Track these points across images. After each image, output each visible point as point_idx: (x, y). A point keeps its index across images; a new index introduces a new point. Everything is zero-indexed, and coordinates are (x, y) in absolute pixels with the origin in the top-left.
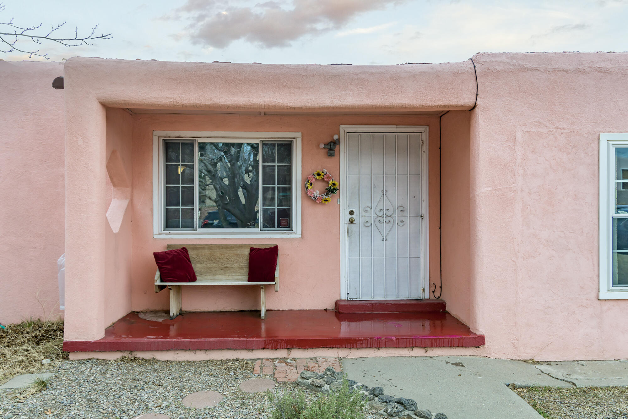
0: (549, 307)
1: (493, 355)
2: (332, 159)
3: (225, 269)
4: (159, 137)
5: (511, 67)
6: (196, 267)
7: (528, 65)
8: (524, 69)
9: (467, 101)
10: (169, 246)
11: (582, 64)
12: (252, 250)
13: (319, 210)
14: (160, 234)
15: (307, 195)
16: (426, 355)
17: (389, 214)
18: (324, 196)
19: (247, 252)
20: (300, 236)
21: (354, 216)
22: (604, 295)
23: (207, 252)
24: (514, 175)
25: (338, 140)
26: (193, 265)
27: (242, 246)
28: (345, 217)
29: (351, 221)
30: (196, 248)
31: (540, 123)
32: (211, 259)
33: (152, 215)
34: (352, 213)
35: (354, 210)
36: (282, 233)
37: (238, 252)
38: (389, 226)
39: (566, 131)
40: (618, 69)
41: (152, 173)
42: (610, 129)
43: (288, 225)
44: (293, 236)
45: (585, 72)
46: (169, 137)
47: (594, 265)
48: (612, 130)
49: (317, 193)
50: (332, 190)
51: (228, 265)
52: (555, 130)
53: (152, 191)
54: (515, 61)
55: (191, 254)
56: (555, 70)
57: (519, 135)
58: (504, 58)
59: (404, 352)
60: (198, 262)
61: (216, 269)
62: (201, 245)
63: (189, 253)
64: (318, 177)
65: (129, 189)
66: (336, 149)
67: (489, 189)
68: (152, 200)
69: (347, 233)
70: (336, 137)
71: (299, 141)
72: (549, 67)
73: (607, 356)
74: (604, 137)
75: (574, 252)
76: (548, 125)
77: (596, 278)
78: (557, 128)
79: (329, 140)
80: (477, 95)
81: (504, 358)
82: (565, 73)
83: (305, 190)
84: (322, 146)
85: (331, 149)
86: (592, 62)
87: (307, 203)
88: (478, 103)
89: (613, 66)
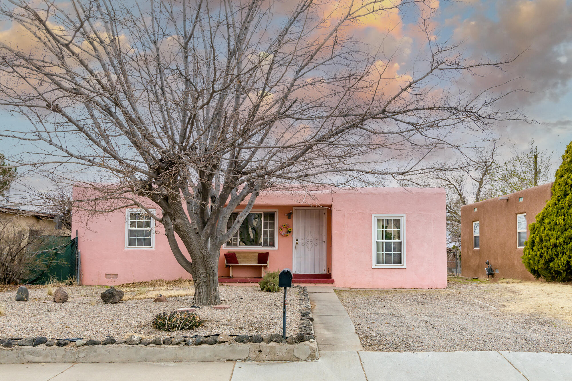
2: (289, 220)
9: (329, 203)
10: (228, 252)
12: (259, 254)
13: (285, 239)
14: (226, 248)
15: (280, 234)
17: (311, 241)
18: (286, 234)
19: (257, 255)
20: (277, 249)
21: (298, 241)
22: (374, 267)
25: (292, 213)
26: (237, 258)
27: (255, 252)
28: (294, 242)
29: (297, 243)
30: (239, 253)
32: (244, 257)
35: (298, 239)
36: (271, 248)
37: (254, 254)
38: (311, 246)
39: (361, 213)
43: (273, 245)
44: (275, 249)
48: (376, 213)
49: (284, 233)
50: (289, 232)
60: (239, 258)
61: (246, 261)
63: (236, 255)
64: (284, 226)
66: (291, 216)
69: (295, 248)
70: (291, 211)
71: (278, 212)
74: (373, 215)
75: (364, 253)
76: (355, 211)
77: (371, 261)
79: (288, 212)
80: (332, 200)
81: (341, 287)
83: (279, 231)
84: (286, 215)
85: (289, 216)
87: (280, 236)
88: (333, 203)
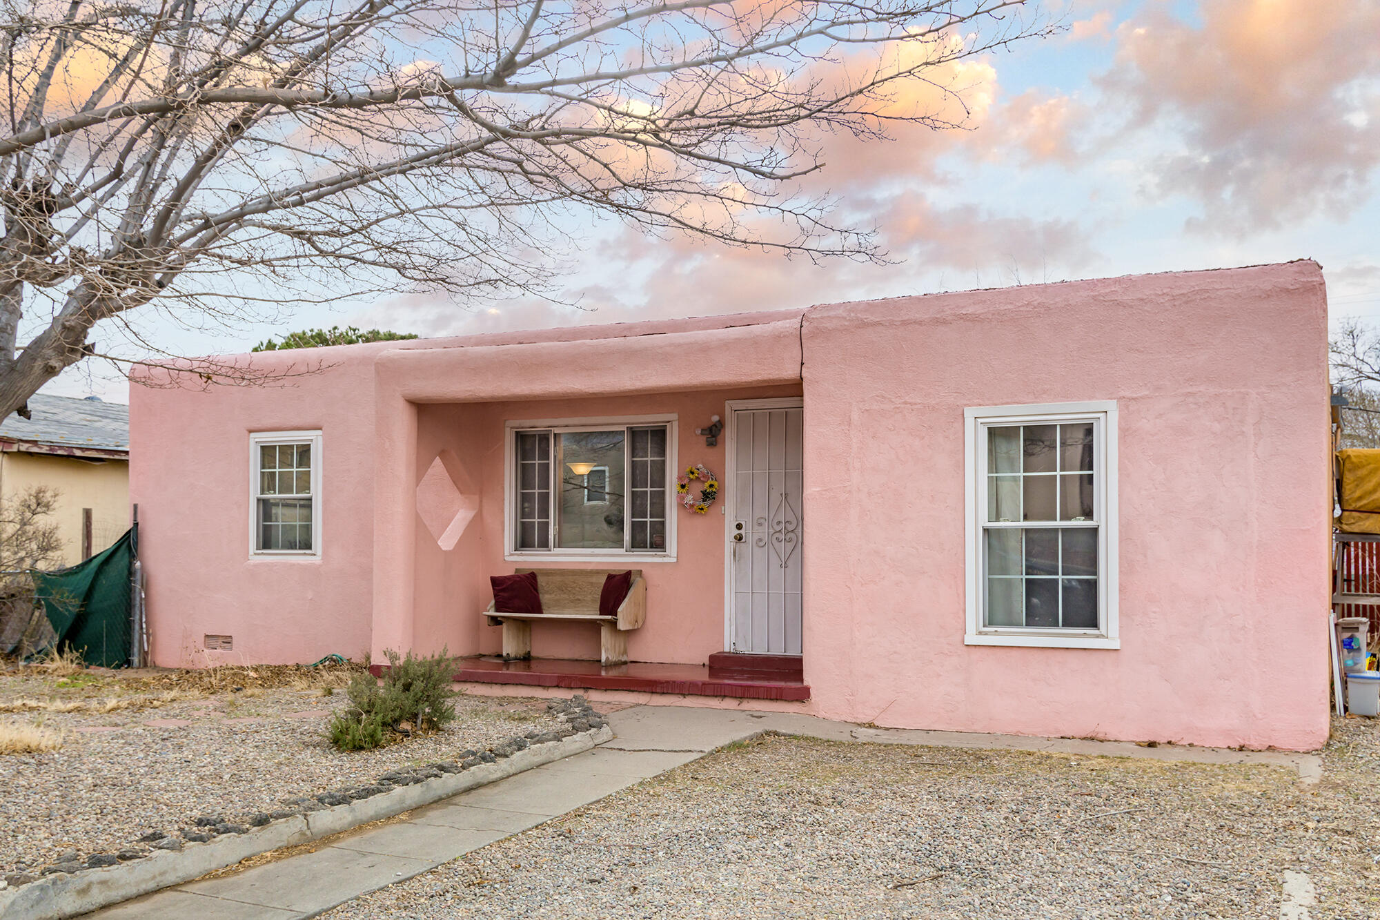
0: (895, 652)
1: (822, 714)
2: (715, 450)
3: (577, 603)
4: (512, 428)
5: (846, 323)
6: (545, 598)
7: (871, 318)
8: (864, 325)
9: (790, 372)
10: (517, 570)
11: (943, 311)
12: (609, 578)
13: (699, 522)
14: (511, 555)
16: (739, 708)
17: (790, 527)
18: (702, 503)
20: (675, 560)
21: (742, 532)
22: (971, 638)
23: (558, 579)
24: (848, 470)
25: (722, 424)
26: (541, 596)
27: (598, 572)
28: (730, 532)
29: (739, 538)
30: (549, 573)
31: (883, 397)
32: (562, 588)
33: (503, 530)
34: (739, 527)
35: (743, 523)
36: (653, 556)
37: (594, 580)
38: (791, 545)
39: (919, 406)
40: (993, 314)
41: (503, 475)
42: (980, 402)
43: (659, 544)
44: (666, 560)
45: (944, 322)
46: (522, 428)
47: (958, 595)
48: (982, 402)
49: (693, 501)
50: (709, 496)
51: (580, 597)
52: (903, 406)
53: (504, 499)
54: (852, 315)
55: (541, 581)
56: (905, 323)
57: (855, 416)
58: (840, 312)
59: (714, 703)
60: (547, 592)
61: (566, 602)
62: (554, 570)
63: (538, 580)
64: (691, 476)
65: (476, 497)
66: (720, 437)
67: (817, 489)
68: (503, 511)
69: (735, 556)
70: (716, 419)
71: (675, 425)
72: (897, 319)
73: (977, 727)
74: (970, 413)
75: (931, 577)
76: (893, 400)
77: (961, 613)
78: (905, 403)
79: (710, 422)
80: (802, 364)
81: (837, 719)
82: (917, 326)
84: (701, 432)
85: (714, 436)
86: (957, 307)
87: (683, 514)
88: (803, 375)
89: (986, 310)
